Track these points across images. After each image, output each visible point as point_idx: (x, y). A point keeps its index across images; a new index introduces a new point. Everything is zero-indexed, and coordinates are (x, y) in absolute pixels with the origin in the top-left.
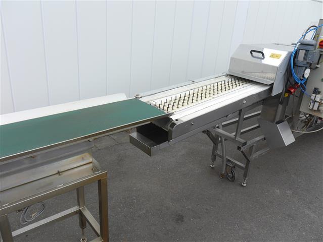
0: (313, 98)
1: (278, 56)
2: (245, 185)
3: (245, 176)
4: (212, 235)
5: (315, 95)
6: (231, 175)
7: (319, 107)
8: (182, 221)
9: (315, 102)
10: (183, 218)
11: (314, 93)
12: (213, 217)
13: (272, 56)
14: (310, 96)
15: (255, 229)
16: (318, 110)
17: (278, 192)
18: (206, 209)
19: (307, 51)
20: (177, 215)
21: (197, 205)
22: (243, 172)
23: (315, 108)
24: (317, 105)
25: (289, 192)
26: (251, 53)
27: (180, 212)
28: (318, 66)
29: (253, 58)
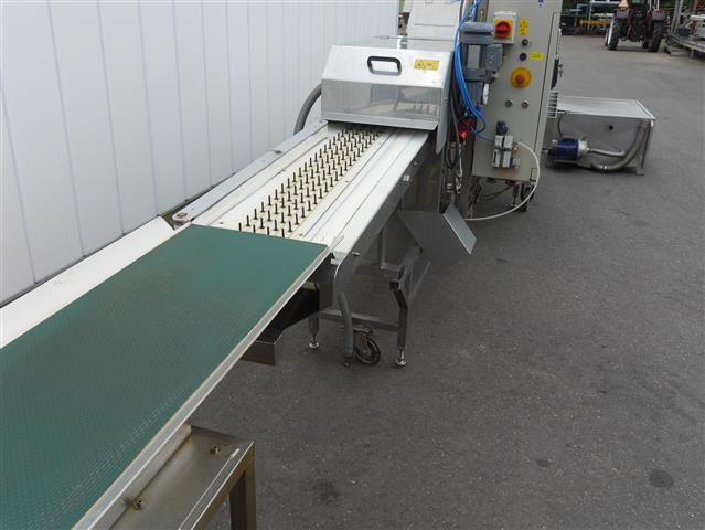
0: (498, 143)
1: (432, 65)
2: (403, 363)
3: (402, 343)
4: (413, 495)
5: (501, 137)
6: (370, 352)
7: (512, 159)
8: (336, 495)
9: (503, 150)
10: (333, 488)
11: (498, 133)
12: (389, 457)
13: (420, 65)
14: (494, 142)
15: (479, 444)
16: (512, 167)
17: (464, 353)
18: (367, 446)
19: (484, 46)
20: (315, 487)
21: (341, 445)
22: (394, 337)
23: (506, 164)
24: (507, 156)
25: (482, 347)
26: (370, 65)
27: (318, 477)
28: (496, 76)
29: (375, 76)
